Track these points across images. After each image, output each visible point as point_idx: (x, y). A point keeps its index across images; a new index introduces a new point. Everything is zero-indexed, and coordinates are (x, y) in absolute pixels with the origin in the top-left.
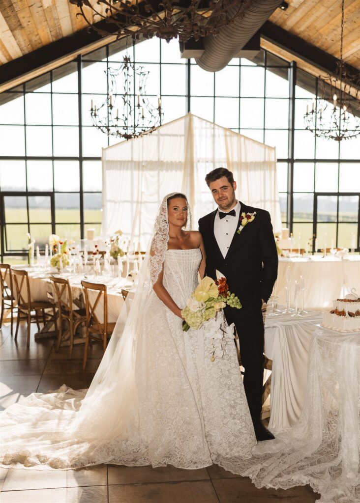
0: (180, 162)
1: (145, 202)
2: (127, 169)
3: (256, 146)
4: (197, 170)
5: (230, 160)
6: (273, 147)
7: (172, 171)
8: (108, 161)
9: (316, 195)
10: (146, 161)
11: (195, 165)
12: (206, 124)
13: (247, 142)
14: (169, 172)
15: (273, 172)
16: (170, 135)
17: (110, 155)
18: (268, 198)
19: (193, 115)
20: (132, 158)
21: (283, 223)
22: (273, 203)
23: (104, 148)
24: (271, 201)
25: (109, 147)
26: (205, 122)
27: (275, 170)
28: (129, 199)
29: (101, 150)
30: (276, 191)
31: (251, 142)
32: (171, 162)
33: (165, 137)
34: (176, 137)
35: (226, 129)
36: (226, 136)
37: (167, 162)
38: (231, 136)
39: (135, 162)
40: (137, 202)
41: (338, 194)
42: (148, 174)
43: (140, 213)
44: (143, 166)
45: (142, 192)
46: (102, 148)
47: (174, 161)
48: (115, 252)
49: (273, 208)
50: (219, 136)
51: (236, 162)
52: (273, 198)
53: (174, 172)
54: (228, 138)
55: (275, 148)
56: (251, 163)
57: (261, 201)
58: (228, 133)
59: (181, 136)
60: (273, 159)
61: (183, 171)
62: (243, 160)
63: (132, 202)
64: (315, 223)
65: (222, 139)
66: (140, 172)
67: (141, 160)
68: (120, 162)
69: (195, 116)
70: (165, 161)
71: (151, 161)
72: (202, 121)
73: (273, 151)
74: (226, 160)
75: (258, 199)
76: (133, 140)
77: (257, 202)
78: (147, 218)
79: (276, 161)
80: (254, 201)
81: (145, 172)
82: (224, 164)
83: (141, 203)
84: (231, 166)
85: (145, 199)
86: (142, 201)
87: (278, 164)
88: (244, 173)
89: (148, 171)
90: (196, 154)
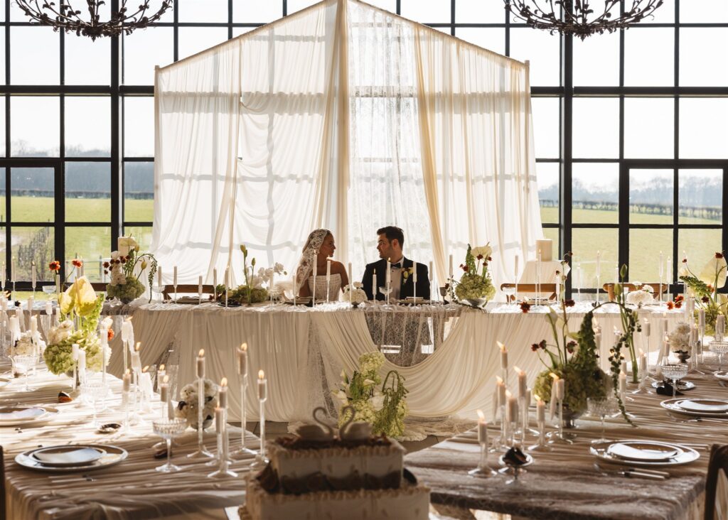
0: (318, 95)
1: (244, 179)
2: (208, 111)
3: (484, 60)
5: (427, 90)
6: (523, 62)
7: (301, 113)
8: (169, 94)
9: (626, 165)
10: (249, 94)
12: (374, 16)
13: (465, 52)
15: (523, 114)
16: (297, 39)
17: (169, 83)
20: (216, 88)
21: (545, 226)
22: (523, 182)
23: (161, 67)
24: (519, 179)
25: (176, 62)
26: (372, 11)
27: (528, 108)
28: (209, 172)
29: (153, 72)
30: (531, 157)
31: (472, 52)
32: (301, 95)
33: (288, 43)
34: (311, 43)
35: (416, 24)
36: (417, 39)
37: (290, 94)
38: (429, 38)
39: (225, 95)
40: (227, 179)
41: (677, 164)
42: (249, 119)
43: (233, 202)
44: (240, 103)
45: (237, 159)
46: (157, 67)
48: (120, 286)
49: (523, 193)
51: (439, 94)
52: (523, 172)
53: (306, 114)
54: (423, 44)
55: (527, 65)
56: (474, 95)
57: (496, 178)
58: (423, 33)
59: (320, 40)
60: (522, 88)
61: (325, 114)
62: (456, 90)
63: (214, 178)
64: (624, 227)
65: (412, 46)
66: (234, 116)
67: (236, 91)
68: (193, 95)
70: (287, 93)
71: (257, 93)
72: (366, 8)
73: (523, 71)
74: (415, 92)
75: (490, 173)
76: (216, 53)
77: (488, 179)
78: (248, 214)
79: (530, 91)
80: (478, 179)
81: (245, 115)
82: (411, 100)
83: (235, 180)
84: (425, 103)
85: (243, 171)
86: (238, 176)
87: (533, 99)
88: (457, 118)
89: (250, 115)
90: (352, 78)
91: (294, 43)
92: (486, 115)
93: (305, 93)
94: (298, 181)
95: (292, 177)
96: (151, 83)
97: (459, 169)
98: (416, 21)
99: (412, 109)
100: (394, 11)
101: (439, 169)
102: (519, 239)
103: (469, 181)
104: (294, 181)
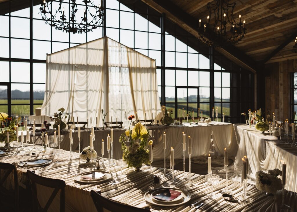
0: (100, 66)
1: (77, 91)
3: (145, 58)
4: (111, 71)
5: (130, 66)
6: (154, 59)
7: (94, 71)
8: (51, 63)
9: (177, 87)
10: (78, 64)
11: (109, 68)
12: (116, 44)
13: (140, 56)
14: (92, 72)
15: (154, 74)
16: (93, 49)
17: (54, 59)
18: (152, 89)
19: (107, 37)
20: (69, 62)
22: (155, 92)
23: (48, 54)
24: (154, 91)
25: (52, 54)
26: (115, 42)
27: (156, 73)
29: (46, 55)
30: (157, 85)
31: (142, 56)
32: (94, 65)
34: (97, 51)
35: (127, 47)
36: (128, 52)
37: (91, 65)
38: (130, 52)
39: (71, 65)
41: (188, 87)
42: (78, 73)
43: (73, 97)
44: (75, 67)
45: (74, 84)
46: (47, 54)
47: (95, 65)
49: (155, 95)
50: (124, 51)
51: (133, 67)
52: (155, 90)
53: (95, 72)
54: (129, 53)
55: (155, 60)
56: (142, 68)
57: (148, 91)
58: (129, 50)
59: (100, 50)
60: (154, 66)
61: (101, 72)
62: (138, 66)
65: (126, 53)
66: (74, 72)
67: (74, 63)
69: (109, 38)
71: (80, 64)
72: (113, 41)
73: (154, 62)
74: (128, 66)
75: (147, 90)
76: (69, 50)
77: (146, 91)
78: (78, 100)
79: (156, 67)
80: (144, 91)
81: (77, 71)
82: (126, 68)
84: (131, 70)
85: (77, 88)
86: (75, 90)
88: (138, 74)
89: (79, 71)
90: (110, 61)
91: (92, 50)
92: (145, 74)
94: (93, 92)
95: (91, 90)
96: (45, 59)
97: (139, 89)
98: (127, 46)
99: (127, 71)
100: (119, 41)
101: (134, 89)
102: (155, 108)
103: (142, 92)
104: (92, 92)
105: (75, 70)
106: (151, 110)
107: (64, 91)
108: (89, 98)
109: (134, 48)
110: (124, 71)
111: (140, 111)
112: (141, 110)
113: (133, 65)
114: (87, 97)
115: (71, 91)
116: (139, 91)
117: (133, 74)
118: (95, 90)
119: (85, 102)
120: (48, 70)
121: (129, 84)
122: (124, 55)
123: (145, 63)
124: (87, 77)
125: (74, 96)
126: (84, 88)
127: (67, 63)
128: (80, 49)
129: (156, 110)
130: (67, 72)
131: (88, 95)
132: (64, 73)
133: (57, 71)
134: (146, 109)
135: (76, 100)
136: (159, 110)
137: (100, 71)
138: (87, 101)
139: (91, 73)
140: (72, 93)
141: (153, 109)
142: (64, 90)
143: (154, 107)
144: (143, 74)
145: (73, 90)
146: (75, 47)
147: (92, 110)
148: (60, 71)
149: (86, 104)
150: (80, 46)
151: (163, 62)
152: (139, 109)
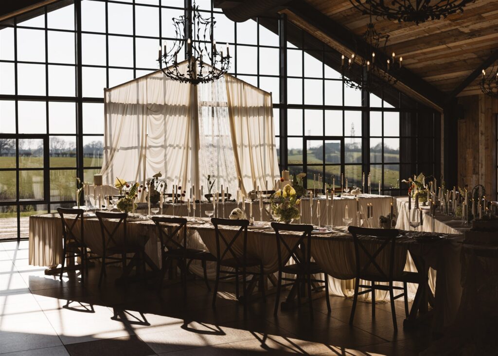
0: (184, 106)
1: (150, 147)
3: (255, 92)
4: (201, 114)
5: (232, 105)
6: (269, 92)
7: (175, 115)
8: (111, 103)
9: (306, 138)
10: (151, 104)
11: (199, 108)
12: (208, 69)
13: (247, 87)
14: (173, 116)
15: (270, 117)
17: (116, 97)
18: (266, 142)
20: (138, 101)
22: (271, 147)
24: (269, 146)
25: (112, 88)
26: (207, 67)
27: (272, 116)
29: (103, 91)
30: (273, 135)
32: (175, 106)
36: (227, 82)
37: (171, 105)
38: (231, 82)
39: (140, 105)
41: (324, 138)
42: (152, 118)
43: (145, 157)
44: (147, 109)
45: (146, 135)
46: (105, 89)
49: (271, 151)
51: (236, 107)
52: (270, 143)
53: (177, 116)
54: (229, 84)
55: (271, 94)
56: (250, 107)
57: (260, 145)
58: (229, 78)
60: (269, 105)
61: (187, 116)
62: (244, 105)
64: (305, 165)
65: (224, 84)
66: (145, 116)
67: (145, 103)
68: (123, 105)
70: (169, 104)
71: (154, 103)
73: (270, 97)
74: (228, 104)
75: (258, 143)
76: (138, 82)
77: (257, 147)
78: (152, 162)
79: (272, 106)
80: (254, 146)
81: (150, 116)
82: (225, 108)
83: (146, 147)
84: (233, 111)
85: (149, 143)
86: (147, 146)
87: (273, 109)
88: (244, 118)
89: (153, 116)
90: (200, 97)
92: (255, 117)
93: (178, 105)
94: (174, 148)
95: (170, 146)
96: (103, 97)
97: (246, 142)
99: (226, 112)
101: (238, 142)
102: (270, 174)
103: (250, 147)
104: (172, 148)
105: (147, 114)
106: (264, 176)
107: (132, 148)
108: (168, 157)
109: (236, 74)
110: (222, 114)
111: (246, 178)
112: (249, 177)
113: (236, 103)
114: (165, 155)
115: (142, 147)
116: (246, 146)
117: (236, 119)
118: (177, 146)
119: (163, 164)
120: (108, 115)
121: (229, 133)
122: (221, 88)
123: (255, 100)
124: (165, 124)
125: (147, 156)
126: (161, 141)
127: (135, 102)
128: (154, 80)
129: (273, 176)
130: (134, 117)
131: (167, 152)
132: (130, 120)
133: (120, 116)
134: (257, 175)
135: (150, 162)
136: (277, 176)
137: (184, 114)
138: (166, 163)
139: (171, 117)
140: (144, 150)
141: (268, 175)
142: (131, 146)
143: (268, 171)
144: (252, 117)
145: (144, 146)
146: (146, 77)
147: (173, 178)
148: (124, 116)
149: (164, 168)
150: (154, 76)
151: (283, 96)
152: (246, 176)
